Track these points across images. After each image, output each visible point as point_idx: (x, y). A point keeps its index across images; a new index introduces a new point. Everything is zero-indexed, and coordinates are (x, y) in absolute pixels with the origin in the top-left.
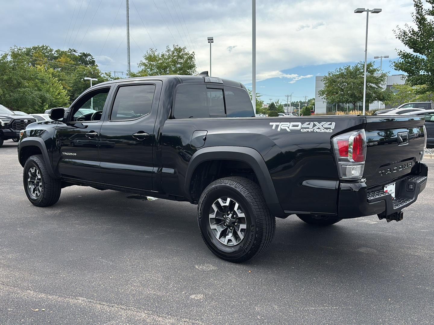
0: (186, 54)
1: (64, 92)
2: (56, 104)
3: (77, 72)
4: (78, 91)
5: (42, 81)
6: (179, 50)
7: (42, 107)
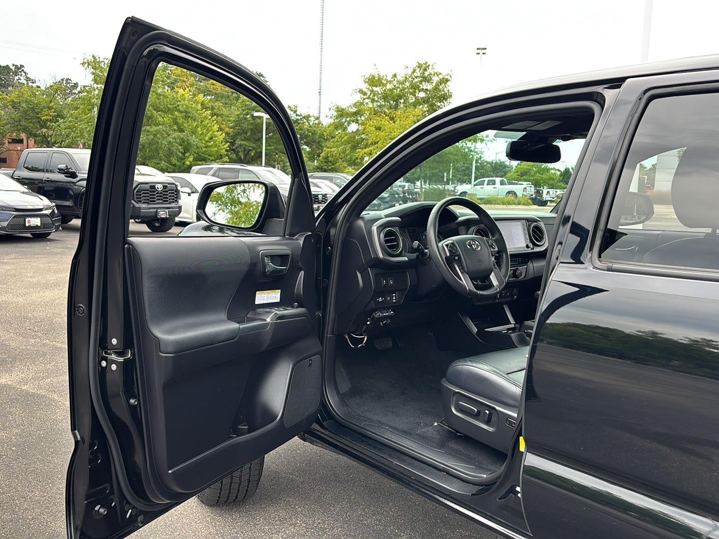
0: (437, 74)
1: (221, 136)
2: (205, 156)
3: (243, 102)
4: (241, 135)
5: (187, 115)
6: (424, 67)
7: (182, 159)
